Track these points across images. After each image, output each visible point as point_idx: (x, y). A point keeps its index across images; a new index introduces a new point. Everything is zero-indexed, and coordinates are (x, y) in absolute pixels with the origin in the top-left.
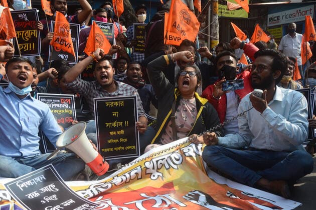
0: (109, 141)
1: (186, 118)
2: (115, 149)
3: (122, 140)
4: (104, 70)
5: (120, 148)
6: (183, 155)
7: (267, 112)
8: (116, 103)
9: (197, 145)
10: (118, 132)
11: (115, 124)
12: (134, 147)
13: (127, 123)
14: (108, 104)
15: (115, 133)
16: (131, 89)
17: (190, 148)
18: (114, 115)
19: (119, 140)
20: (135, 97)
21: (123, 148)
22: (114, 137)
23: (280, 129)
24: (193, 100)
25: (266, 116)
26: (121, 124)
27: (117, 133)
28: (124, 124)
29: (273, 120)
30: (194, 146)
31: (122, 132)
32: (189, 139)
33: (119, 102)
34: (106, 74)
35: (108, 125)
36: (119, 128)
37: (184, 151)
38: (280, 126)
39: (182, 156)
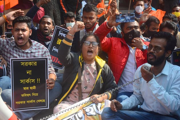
0: (22, 95)
1: (89, 80)
2: (28, 102)
3: (34, 94)
4: (21, 32)
5: (31, 101)
6: (86, 115)
7: (152, 83)
8: (30, 63)
9: (97, 104)
10: (31, 88)
11: (28, 81)
12: (44, 101)
13: (39, 80)
14: (23, 64)
15: (28, 88)
16: (43, 48)
17: (91, 108)
18: (27, 73)
19: (31, 95)
20: (47, 59)
21: (34, 101)
22: (27, 92)
23: (160, 98)
24: (93, 65)
25: (150, 85)
26: (33, 80)
27: (29, 88)
28: (36, 81)
29: (156, 89)
30: (94, 105)
31: (34, 87)
32: (90, 99)
33: (33, 62)
34: (22, 36)
35: (22, 81)
36: (32, 84)
37: (86, 110)
38: (160, 96)
39: (84, 115)
